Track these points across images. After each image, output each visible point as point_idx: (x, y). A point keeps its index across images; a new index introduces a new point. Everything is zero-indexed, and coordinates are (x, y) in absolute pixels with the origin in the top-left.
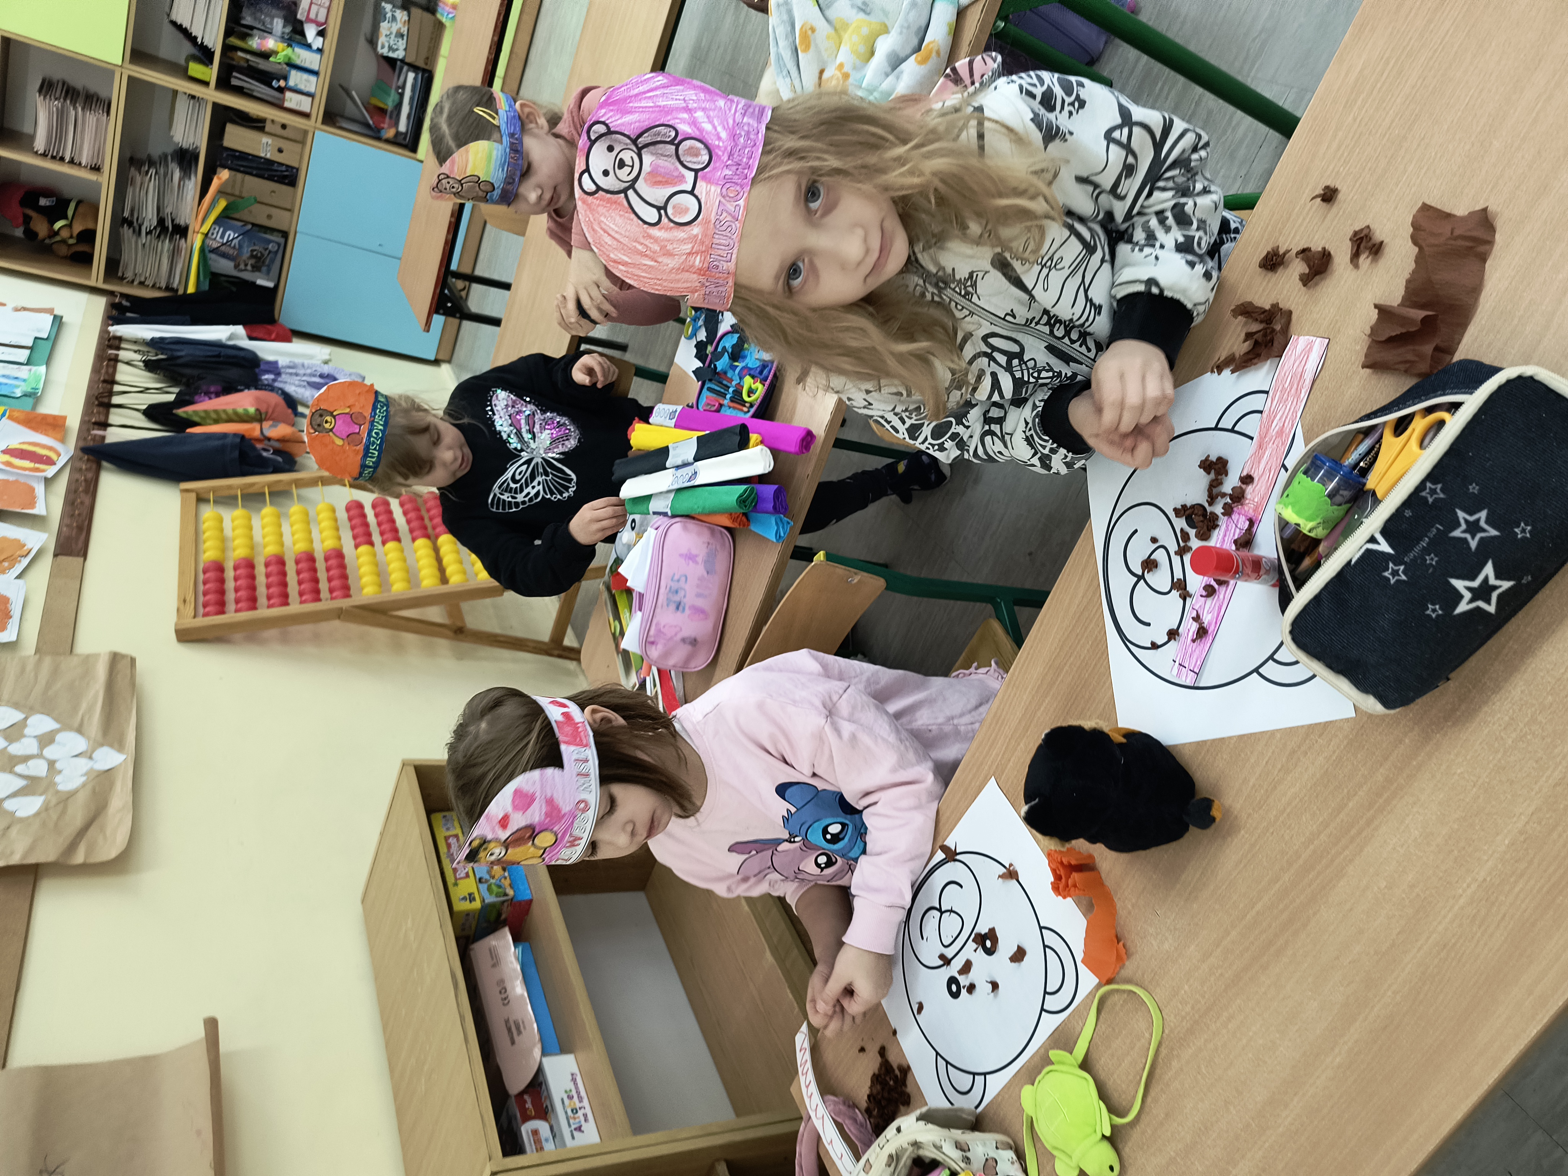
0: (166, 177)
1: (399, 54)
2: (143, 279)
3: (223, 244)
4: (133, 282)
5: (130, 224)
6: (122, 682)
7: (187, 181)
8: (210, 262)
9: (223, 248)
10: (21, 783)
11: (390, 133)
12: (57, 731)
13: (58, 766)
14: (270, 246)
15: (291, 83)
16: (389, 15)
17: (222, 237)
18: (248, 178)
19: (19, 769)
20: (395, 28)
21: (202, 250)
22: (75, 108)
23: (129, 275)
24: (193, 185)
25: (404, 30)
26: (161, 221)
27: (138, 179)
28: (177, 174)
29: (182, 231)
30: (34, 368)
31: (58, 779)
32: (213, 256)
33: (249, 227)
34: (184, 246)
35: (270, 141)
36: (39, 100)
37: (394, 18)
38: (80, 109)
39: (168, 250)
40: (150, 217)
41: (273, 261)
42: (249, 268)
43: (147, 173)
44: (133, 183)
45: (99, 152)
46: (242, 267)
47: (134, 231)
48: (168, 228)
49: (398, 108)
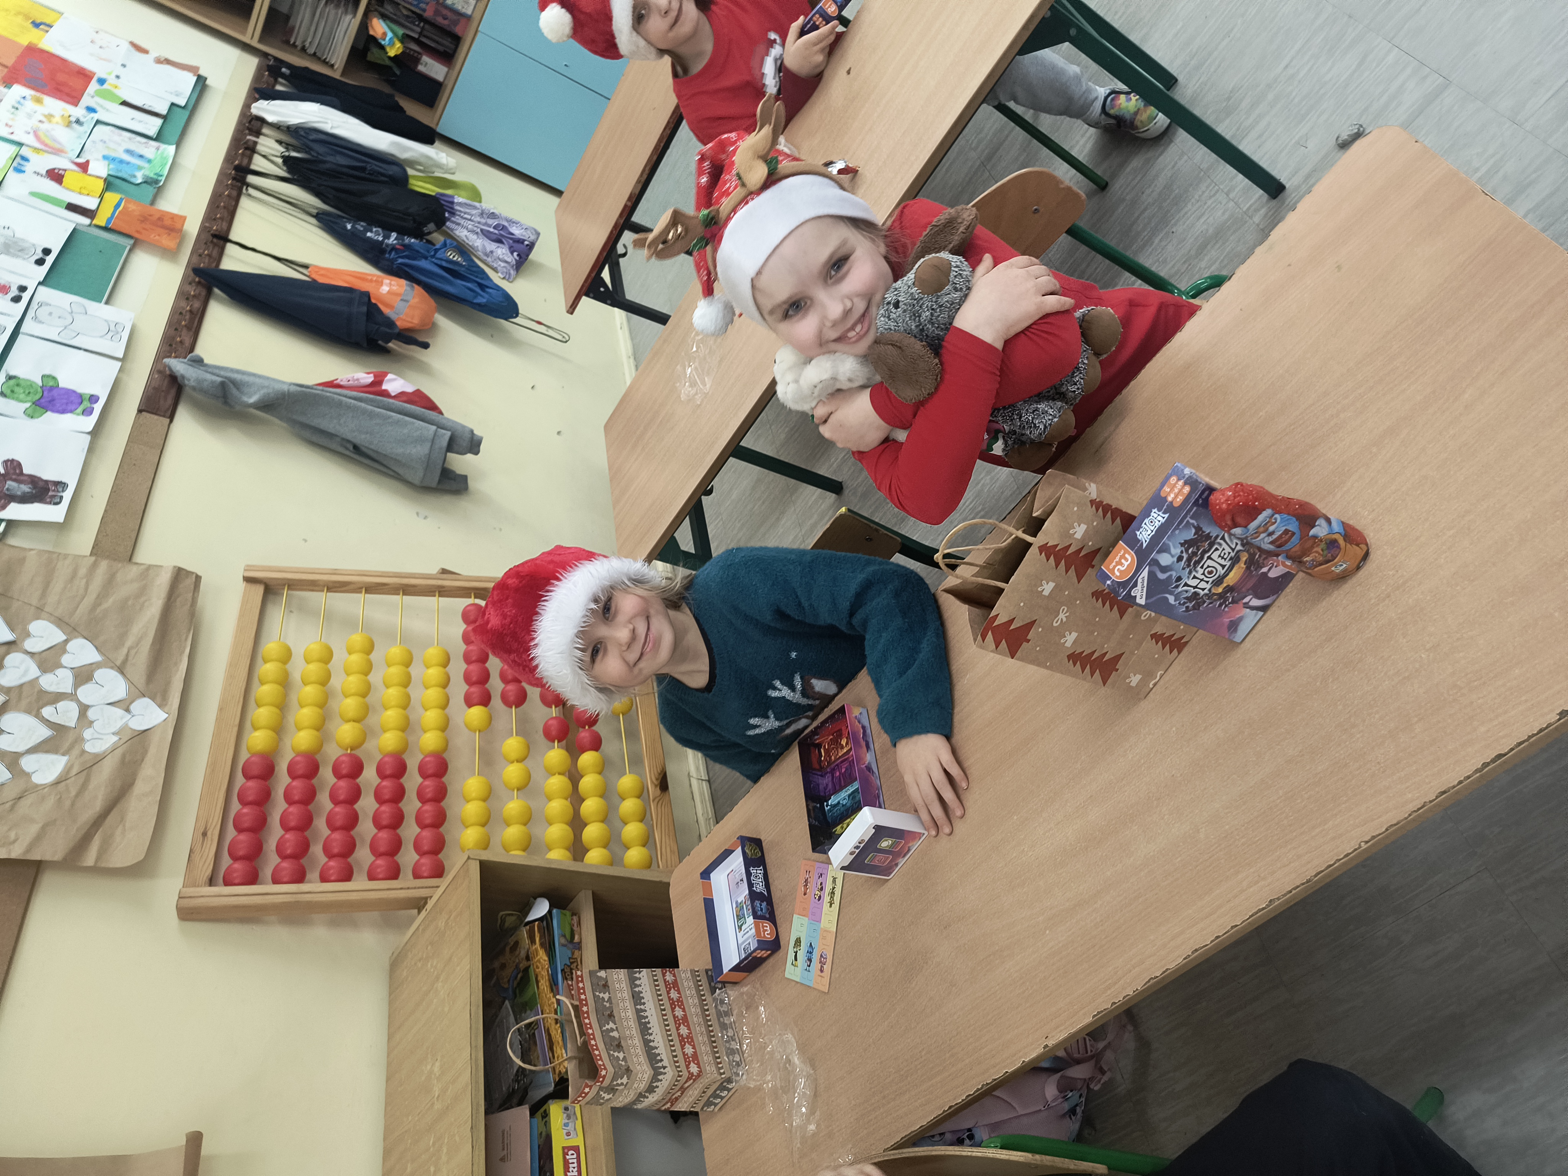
4: (293, 42)
6: (180, 612)
10: (45, 733)
12: (97, 666)
13: (91, 714)
19: (47, 712)
30: (163, 146)
31: (87, 734)
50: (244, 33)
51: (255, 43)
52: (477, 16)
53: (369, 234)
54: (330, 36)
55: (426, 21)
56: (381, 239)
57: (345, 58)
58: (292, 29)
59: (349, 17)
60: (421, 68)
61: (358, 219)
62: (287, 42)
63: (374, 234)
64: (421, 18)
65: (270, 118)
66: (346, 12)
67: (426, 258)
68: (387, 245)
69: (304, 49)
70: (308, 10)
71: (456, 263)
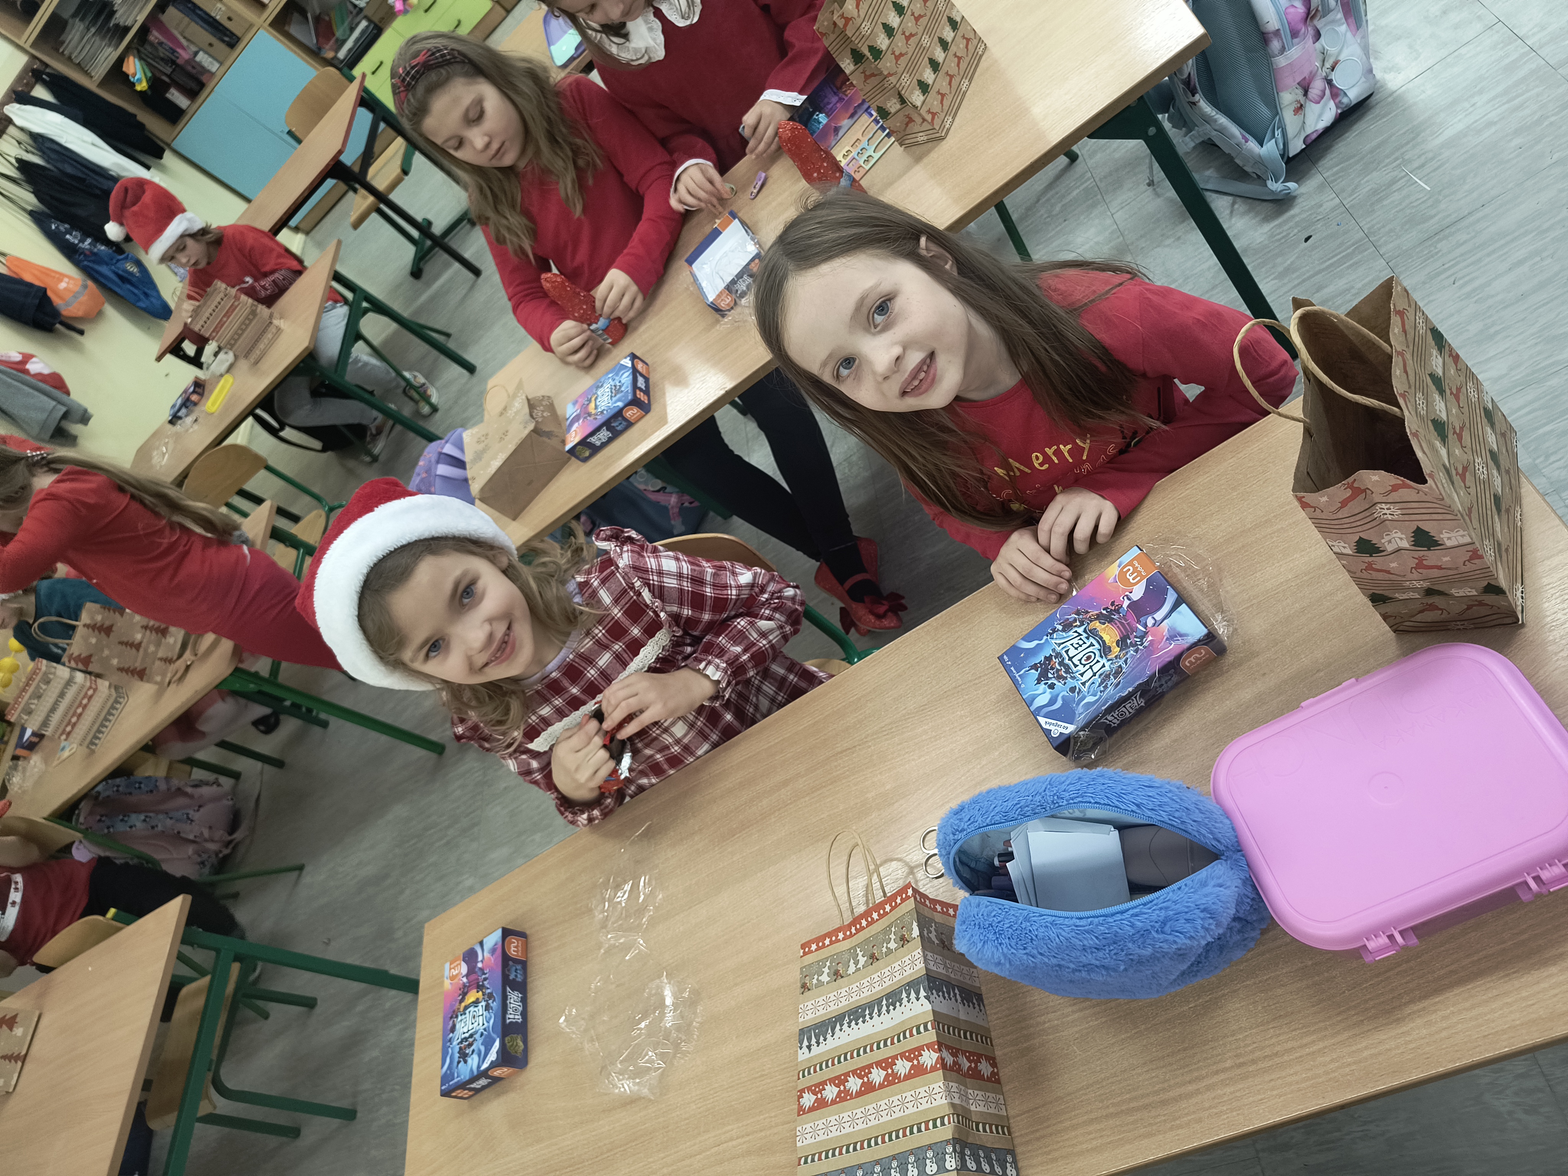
4: (61, 54)
11: (330, 55)
23: (60, 49)
35: (223, 8)
49: (344, 42)
50: (19, 37)
51: (27, 46)
52: (219, 74)
53: (68, 236)
54: (94, 57)
55: (177, 65)
56: (76, 242)
57: (103, 76)
58: (63, 43)
59: (110, 49)
60: (168, 95)
61: (63, 221)
62: (57, 50)
63: (72, 238)
64: (173, 62)
65: (18, 121)
66: (109, 46)
67: (107, 264)
68: (80, 248)
69: (70, 58)
70: (78, 33)
71: (131, 274)
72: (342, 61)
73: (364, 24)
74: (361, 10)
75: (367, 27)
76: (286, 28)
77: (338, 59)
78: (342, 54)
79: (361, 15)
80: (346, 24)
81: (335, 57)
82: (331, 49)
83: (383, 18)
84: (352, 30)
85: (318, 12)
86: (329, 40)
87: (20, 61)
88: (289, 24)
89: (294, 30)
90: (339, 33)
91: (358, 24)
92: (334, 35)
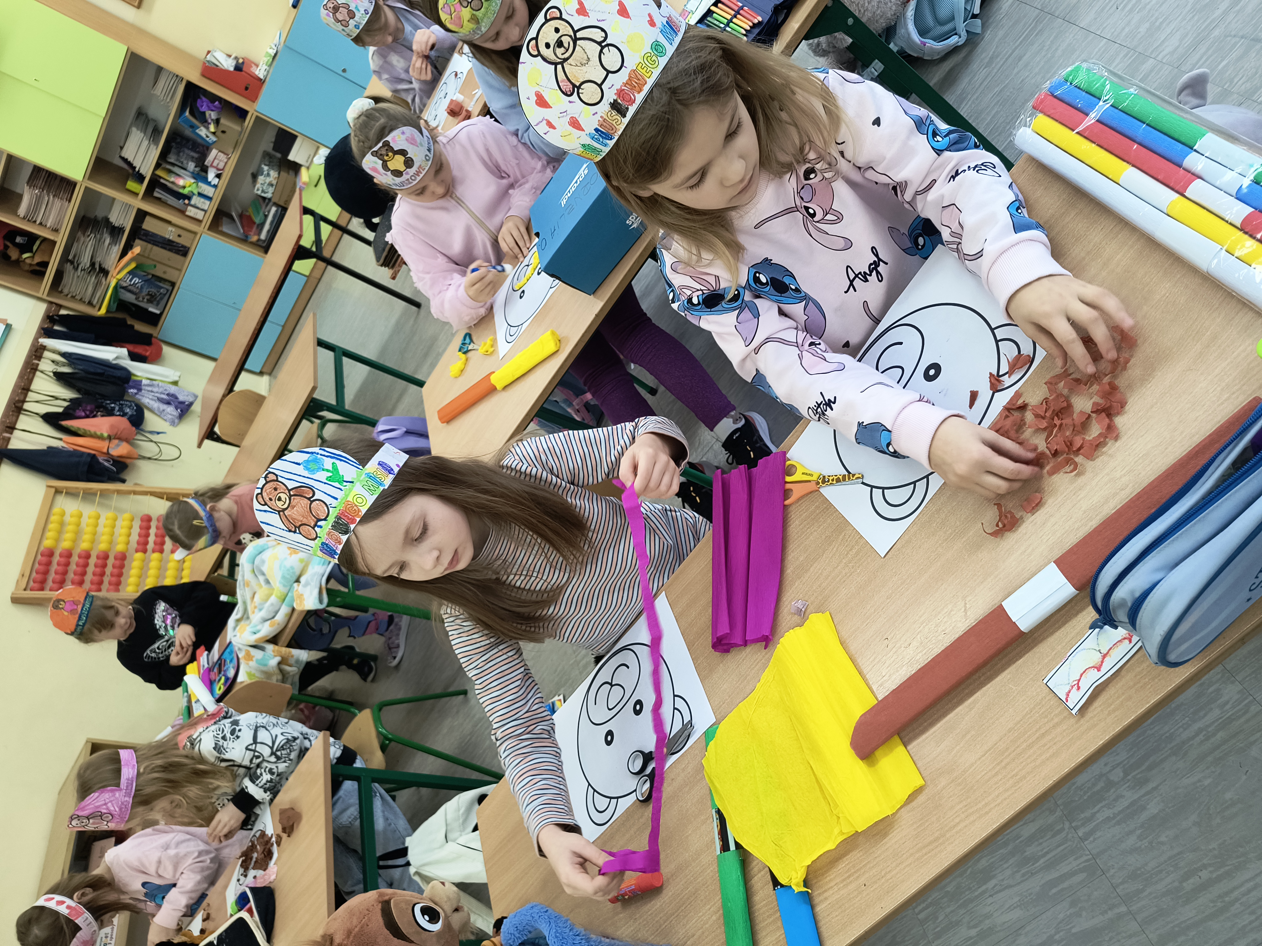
0: (100, 242)
1: (269, 195)
2: (74, 295)
3: (130, 285)
4: (67, 295)
5: (72, 262)
7: (113, 247)
8: (120, 294)
9: (130, 287)
11: (254, 238)
14: (162, 291)
15: (193, 202)
16: (265, 173)
17: (131, 281)
18: (155, 248)
20: (268, 180)
21: (116, 288)
22: (48, 195)
23: (66, 291)
24: (116, 250)
25: (274, 182)
26: (93, 264)
27: (82, 239)
28: (108, 241)
29: (104, 272)
32: (122, 291)
33: (150, 276)
34: (104, 283)
35: (174, 230)
36: (26, 188)
37: (268, 175)
38: (51, 197)
39: (94, 283)
40: (85, 261)
41: (161, 299)
42: (145, 300)
43: (89, 236)
44: (78, 240)
45: (60, 222)
46: (141, 299)
47: (74, 267)
48: (96, 269)
49: (262, 225)
72: (264, 241)
73: (274, 209)
74: (270, 199)
75: (277, 211)
76: (220, 229)
77: (262, 240)
78: (263, 236)
79: (271, 204)
80: (261, 214)
81: (259, 240)
82: (255, 234)
83: (286, 201)
84: (266, 216)
85: (240, 212)
86: (252, 228)
87: (41, 309)
88: (222, 225)
89: (225, 229)
90: (257, 220)
91: (269, 212)
92: (254, 223)
